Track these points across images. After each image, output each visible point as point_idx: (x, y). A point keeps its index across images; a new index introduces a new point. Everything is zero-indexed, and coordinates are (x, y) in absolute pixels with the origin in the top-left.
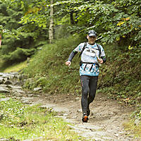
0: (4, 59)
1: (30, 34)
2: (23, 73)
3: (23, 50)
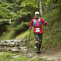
0: (14, 30)
1: (29, 13)
2: (27, 38)
3: (25, 23)
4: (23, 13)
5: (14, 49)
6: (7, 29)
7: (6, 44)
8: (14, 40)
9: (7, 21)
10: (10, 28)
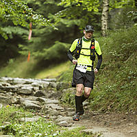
0: (36, 58)
1: (76, 22)
2: (62, 79)
3: (64, 44)
4: (62, 20)
5: (28, 102)
6: (20, 52)
7: (13, 87)
8: (33, 80)
9: (24, 34)
10: (26, 50)
